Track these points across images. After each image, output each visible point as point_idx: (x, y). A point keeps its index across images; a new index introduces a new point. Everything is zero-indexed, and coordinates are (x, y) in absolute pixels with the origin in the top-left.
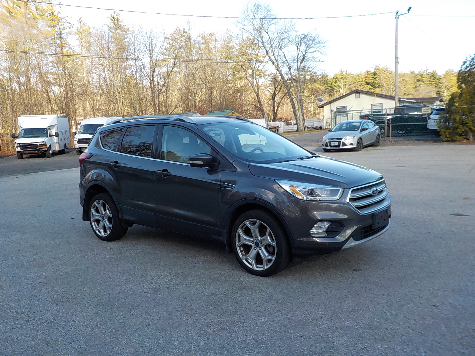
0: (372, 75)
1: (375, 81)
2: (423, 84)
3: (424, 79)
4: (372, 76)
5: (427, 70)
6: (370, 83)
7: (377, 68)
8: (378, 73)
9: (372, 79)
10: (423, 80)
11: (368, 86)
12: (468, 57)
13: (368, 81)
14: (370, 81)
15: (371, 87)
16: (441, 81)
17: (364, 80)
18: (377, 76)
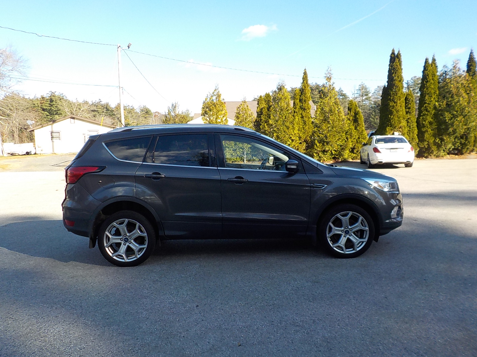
0: (48, 101)
1: (52, 108)
2: (98, 114)
3: (99, 110)
4: (48, 103)
5: (101, 101)
6: (46, 109)
7: (53, 94)
8: (55, 100)
9: (48, 105)
10: (97, 111)
11: (45, 112)
12: (209, 94)
13: (45, 107)
14: (47, 107)
15: (48, 114)
16: (114, 112)
17: (40, 105)
18: (54, 103)
